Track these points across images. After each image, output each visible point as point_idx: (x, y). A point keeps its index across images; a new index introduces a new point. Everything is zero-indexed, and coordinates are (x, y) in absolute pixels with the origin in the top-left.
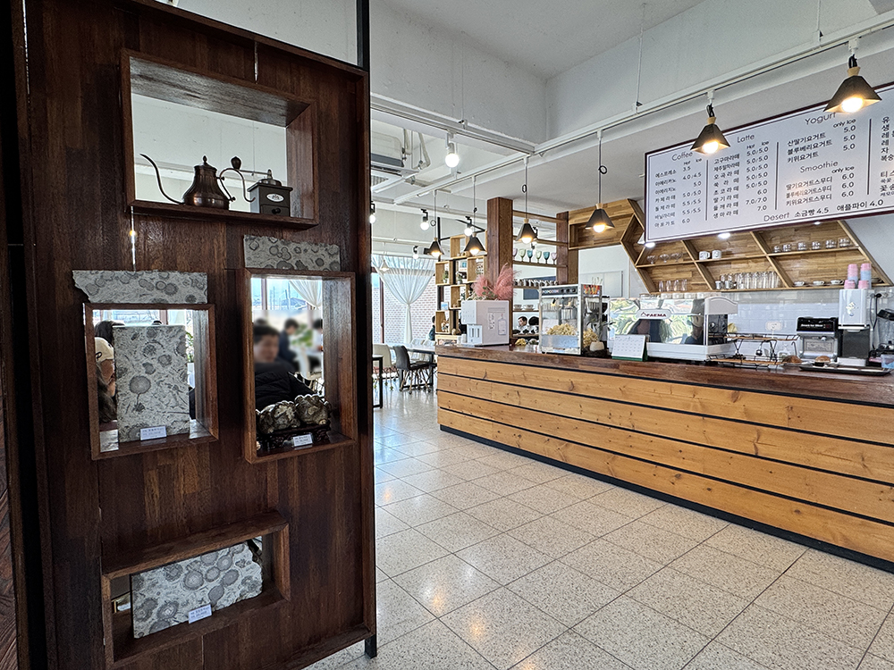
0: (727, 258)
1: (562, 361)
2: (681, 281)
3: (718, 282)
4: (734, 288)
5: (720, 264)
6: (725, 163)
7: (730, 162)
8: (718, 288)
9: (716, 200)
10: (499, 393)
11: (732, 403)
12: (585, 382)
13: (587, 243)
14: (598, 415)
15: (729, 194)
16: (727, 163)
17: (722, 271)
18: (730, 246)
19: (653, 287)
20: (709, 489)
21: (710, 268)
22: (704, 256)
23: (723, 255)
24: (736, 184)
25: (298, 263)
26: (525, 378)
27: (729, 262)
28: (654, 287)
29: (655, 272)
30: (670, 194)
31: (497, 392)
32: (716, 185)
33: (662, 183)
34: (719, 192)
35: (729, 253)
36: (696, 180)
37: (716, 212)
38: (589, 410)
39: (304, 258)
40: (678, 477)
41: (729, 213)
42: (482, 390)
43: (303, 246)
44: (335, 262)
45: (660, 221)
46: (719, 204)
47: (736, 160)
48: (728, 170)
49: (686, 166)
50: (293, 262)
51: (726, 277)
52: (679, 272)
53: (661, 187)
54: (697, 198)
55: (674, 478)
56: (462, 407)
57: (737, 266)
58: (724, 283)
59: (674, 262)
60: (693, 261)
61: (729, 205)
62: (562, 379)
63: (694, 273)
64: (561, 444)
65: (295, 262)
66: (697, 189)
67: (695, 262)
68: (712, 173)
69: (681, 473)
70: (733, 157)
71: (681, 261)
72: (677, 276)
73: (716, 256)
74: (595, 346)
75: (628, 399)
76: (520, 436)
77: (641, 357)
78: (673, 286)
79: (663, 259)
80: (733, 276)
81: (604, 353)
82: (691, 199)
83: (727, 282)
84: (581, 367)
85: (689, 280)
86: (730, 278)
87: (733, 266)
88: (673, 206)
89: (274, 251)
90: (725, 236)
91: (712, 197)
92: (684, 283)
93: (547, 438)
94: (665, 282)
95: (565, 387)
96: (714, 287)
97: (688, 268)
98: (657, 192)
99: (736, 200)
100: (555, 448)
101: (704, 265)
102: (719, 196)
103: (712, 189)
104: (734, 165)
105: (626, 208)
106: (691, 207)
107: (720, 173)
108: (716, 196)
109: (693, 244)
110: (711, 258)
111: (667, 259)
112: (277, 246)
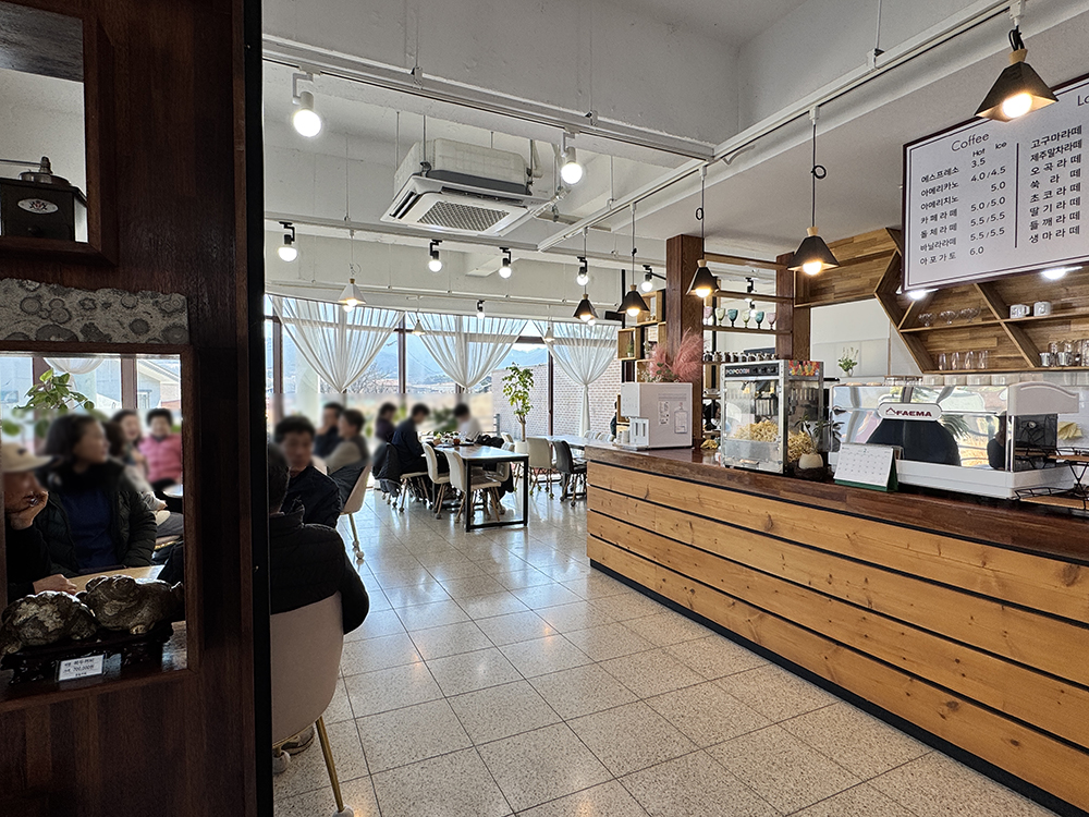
0: (1064, 315)
1: (755, 482)
2: (977, 353)
3: (1044, 356)
4: (1076, 364)
5: (1049, 325)
6: (1052, 145)
7: (1064, 141)
8: (1045, 364)
9: (1035, 212)
10: (664, 523)
11: (1064, 587)
12: (790, 518)
13: (823, 297)
14: (813, 576)
15: (1061, 198)
16: (1054, 144)
17: (1054, 335)
18: (1068, 295)
19: (928, 364)
20: (1015, 743)
21: (1031, 332)
22: (1018, 313)
23: (1055, 309)
24: (1075, 180)
25: (87, 329)
26: (701, 503)
27: (1067, 321)
28: (930, 362)
29: (933, 339)
30: (948, 208)
31: (661, 520)
32: (1035, 184)
33: (933, 190)
34: (1041, 196)
35: (1066, 307)
36: (997, 180)
37: (1035, 232)
38: (799, 566)
39: (101, 320)
40: (953, 706)
41: (1061, 233)
42: (642, 515)
43: (101, 296)
44: (175, 326)
45: (928, 254)
46: (1039, 219)
47: (1075, 138)
48: (1059, 156)
49: (978, 158)
50: (76, 327)
51: (1061, 347)
52: (975, 339)
53: (932, 198)
54: (998, 209)
55: (946, 708)
56: (618, 538)
57: (1081, 327)
58: (1056, 356)
59: (965, 323)
60: (999, 320)
61: (1061, 219)
62: (754, 509)
63: (1001, 340)
64: (752, 614)
65: (81, 325)
66: (997, 195)
67: (1002, 322)
68: (1027, 165)
69: (958, 700)
70: (1068, 133)
71: (979, 321)
72: (970, 345)
73: (1041, 310)
74: (805, 462)
75: (861, 554)
76: (692, 591)
77: (885, 485)
78: (962, 361)
79: (945, 319)
80: (1075, 344)
81: (824, 474)
82: (986, 213)
83: (1062, 356)
84: (784, 494)
85: (992, 351)
86: (1069, 348)
87: (1073, 327)
88: (954, 227)
89: (31, 306)
90: (1054, 275)
91: (1026, 205)
92: (983, 356)
93: (731, 600)
94: (949, 355)
95: (760, 524)
96: (1038, 361)
97: (991, 332)
98: (925, 206)
99: (1074, 209)
100: (743, 619)
101: (1020, 327)
102: (1041, 204)
103: (1027, 192)
104: (1070, 147)
105: (883, 241)
106: (987, 228)
107: (1042, 163)
108: (1035, 205)
109: (997, 290)
110: (1032, 314)
111: (952, 318)
112: (39, 298)
